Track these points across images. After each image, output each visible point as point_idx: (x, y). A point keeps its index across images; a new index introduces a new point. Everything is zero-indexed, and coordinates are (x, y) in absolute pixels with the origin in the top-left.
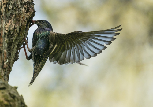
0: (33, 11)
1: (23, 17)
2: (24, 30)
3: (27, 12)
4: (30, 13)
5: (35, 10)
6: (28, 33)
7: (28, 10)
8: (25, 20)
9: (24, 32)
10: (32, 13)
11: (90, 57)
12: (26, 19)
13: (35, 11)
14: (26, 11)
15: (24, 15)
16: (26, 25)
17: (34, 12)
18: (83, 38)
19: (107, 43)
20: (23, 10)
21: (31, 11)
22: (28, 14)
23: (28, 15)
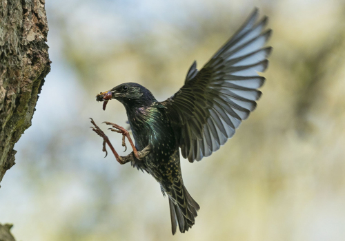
0: (45, 62)
1: (23, 75)
2: (25, 102)
3: (33, 64)
4: (39, 66)
5: (51, 60)
6: (35, 110)
7: (35, 60)
8: (29, 80)
9: (27, 106)
10: (43, 66)
11: (247, 112)
12: (32, 78)
13: (51, 62)
14: (30, 62)
15: (26, 69)
16: (30, 91)
17: (49, 63)
18: (214, 81)
19: (260, 67)
20: (24, 59)
21: (43, 61)
22: (36, 67)
23: (35, 71)
